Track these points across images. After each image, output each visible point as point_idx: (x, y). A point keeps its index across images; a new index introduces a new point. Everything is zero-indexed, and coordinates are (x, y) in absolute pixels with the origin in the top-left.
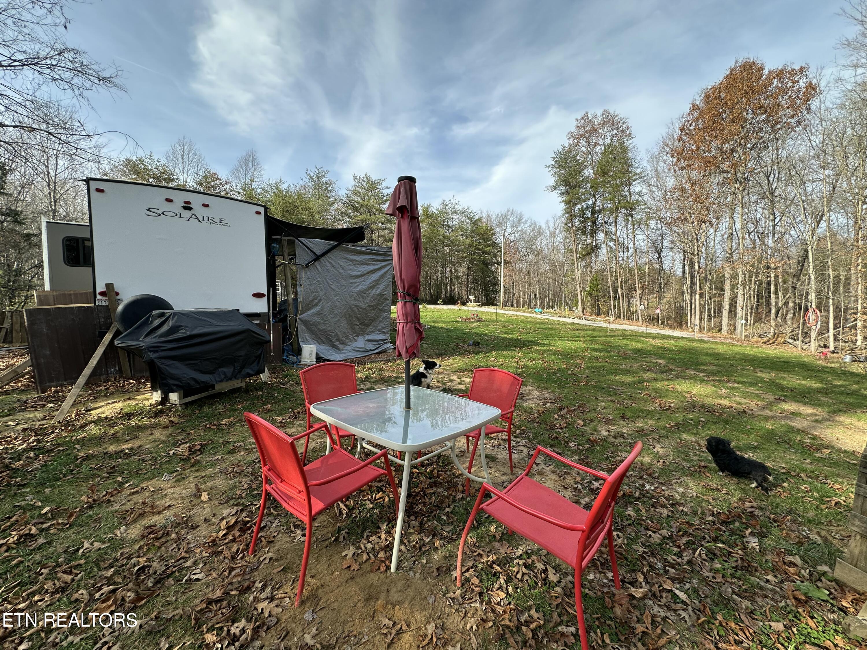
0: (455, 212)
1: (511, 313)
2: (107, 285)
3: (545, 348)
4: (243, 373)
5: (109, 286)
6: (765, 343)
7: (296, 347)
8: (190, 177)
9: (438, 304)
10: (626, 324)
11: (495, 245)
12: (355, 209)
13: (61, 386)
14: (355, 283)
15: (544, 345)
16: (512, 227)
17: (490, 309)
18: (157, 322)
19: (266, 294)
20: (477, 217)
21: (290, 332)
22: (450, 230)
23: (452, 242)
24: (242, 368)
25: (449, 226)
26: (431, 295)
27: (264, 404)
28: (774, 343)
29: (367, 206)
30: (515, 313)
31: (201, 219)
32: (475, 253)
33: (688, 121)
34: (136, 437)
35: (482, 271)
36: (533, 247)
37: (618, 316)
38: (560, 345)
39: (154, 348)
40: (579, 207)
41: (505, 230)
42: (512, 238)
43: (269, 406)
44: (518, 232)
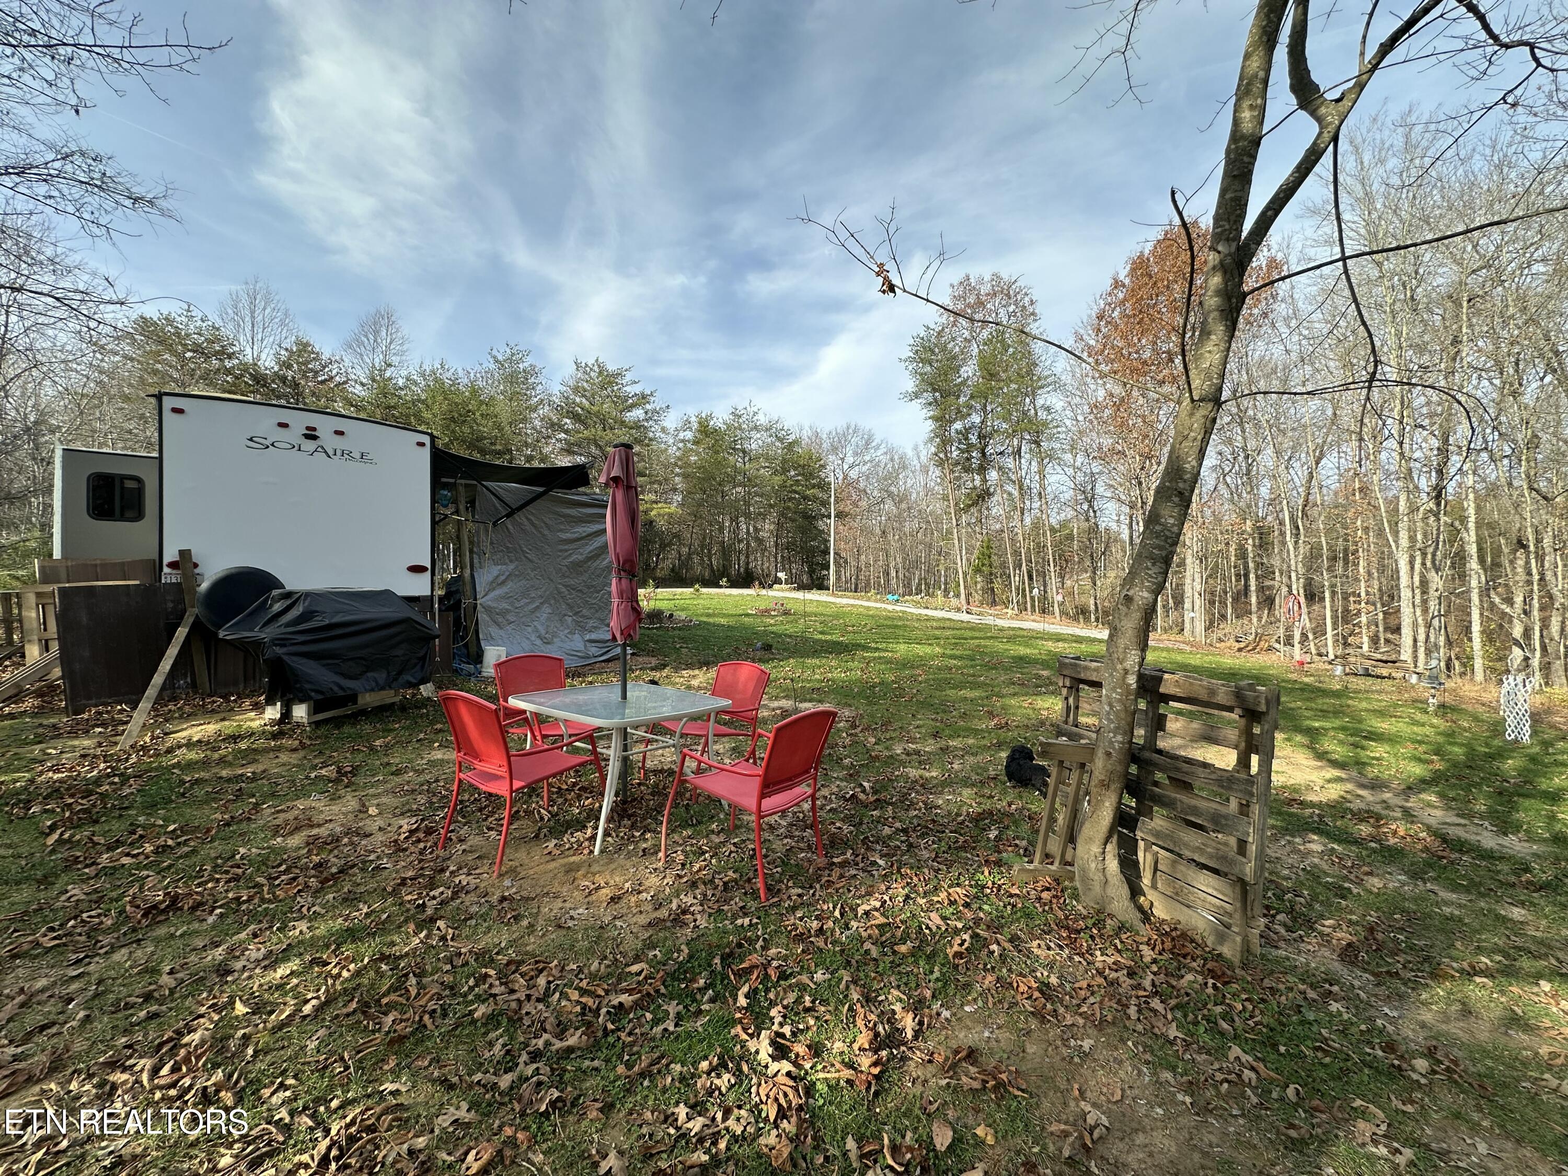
0: (756, 428)
1: (845, 601)
2: (182, 553)
3: (877, 654)
4: (400, 680)
5: (185, 554)
6: (1240, 650)
7: (473, 649)
8: (266, 351)
9: (721, 587)
10: (1034, 621)
11: (824, 486)
12: (576, 417)
13: (105, 704)
14: (566, 551)
15: (877, 649)
16: (856, 454)
17: (814, 596)
18: (277, 607)
19: (429, 566)
20: (791, 438)
21: (465, 627)
22: (747, 459)
23: (749, 480)
24: (400, 673)
25: (744, 452)
26: (712, 570)
27: (432, 723)
28: (1254, 649)
29: (597, 414)
30: (852, 602)
31: (331, 453)
32: (790, 499)
33: (1110, 304)
34: (255, 761)
35: (803, 530)
36: (892, 488)
37: (1022, 608)
38: (902, 649)
39: (281, 642)
40: (958, 425)
41: (843, 459)
42: (853, 474)
43: (439, 726)
44: (865, 463)
